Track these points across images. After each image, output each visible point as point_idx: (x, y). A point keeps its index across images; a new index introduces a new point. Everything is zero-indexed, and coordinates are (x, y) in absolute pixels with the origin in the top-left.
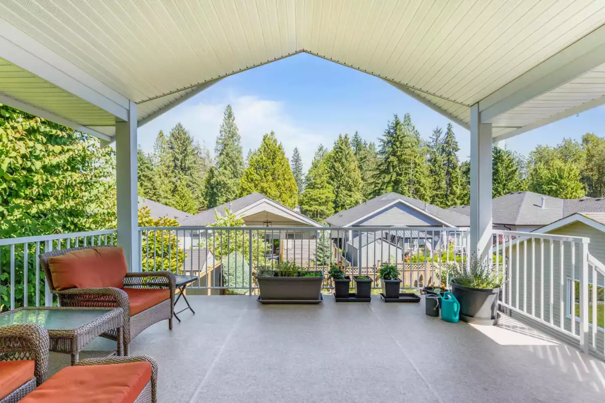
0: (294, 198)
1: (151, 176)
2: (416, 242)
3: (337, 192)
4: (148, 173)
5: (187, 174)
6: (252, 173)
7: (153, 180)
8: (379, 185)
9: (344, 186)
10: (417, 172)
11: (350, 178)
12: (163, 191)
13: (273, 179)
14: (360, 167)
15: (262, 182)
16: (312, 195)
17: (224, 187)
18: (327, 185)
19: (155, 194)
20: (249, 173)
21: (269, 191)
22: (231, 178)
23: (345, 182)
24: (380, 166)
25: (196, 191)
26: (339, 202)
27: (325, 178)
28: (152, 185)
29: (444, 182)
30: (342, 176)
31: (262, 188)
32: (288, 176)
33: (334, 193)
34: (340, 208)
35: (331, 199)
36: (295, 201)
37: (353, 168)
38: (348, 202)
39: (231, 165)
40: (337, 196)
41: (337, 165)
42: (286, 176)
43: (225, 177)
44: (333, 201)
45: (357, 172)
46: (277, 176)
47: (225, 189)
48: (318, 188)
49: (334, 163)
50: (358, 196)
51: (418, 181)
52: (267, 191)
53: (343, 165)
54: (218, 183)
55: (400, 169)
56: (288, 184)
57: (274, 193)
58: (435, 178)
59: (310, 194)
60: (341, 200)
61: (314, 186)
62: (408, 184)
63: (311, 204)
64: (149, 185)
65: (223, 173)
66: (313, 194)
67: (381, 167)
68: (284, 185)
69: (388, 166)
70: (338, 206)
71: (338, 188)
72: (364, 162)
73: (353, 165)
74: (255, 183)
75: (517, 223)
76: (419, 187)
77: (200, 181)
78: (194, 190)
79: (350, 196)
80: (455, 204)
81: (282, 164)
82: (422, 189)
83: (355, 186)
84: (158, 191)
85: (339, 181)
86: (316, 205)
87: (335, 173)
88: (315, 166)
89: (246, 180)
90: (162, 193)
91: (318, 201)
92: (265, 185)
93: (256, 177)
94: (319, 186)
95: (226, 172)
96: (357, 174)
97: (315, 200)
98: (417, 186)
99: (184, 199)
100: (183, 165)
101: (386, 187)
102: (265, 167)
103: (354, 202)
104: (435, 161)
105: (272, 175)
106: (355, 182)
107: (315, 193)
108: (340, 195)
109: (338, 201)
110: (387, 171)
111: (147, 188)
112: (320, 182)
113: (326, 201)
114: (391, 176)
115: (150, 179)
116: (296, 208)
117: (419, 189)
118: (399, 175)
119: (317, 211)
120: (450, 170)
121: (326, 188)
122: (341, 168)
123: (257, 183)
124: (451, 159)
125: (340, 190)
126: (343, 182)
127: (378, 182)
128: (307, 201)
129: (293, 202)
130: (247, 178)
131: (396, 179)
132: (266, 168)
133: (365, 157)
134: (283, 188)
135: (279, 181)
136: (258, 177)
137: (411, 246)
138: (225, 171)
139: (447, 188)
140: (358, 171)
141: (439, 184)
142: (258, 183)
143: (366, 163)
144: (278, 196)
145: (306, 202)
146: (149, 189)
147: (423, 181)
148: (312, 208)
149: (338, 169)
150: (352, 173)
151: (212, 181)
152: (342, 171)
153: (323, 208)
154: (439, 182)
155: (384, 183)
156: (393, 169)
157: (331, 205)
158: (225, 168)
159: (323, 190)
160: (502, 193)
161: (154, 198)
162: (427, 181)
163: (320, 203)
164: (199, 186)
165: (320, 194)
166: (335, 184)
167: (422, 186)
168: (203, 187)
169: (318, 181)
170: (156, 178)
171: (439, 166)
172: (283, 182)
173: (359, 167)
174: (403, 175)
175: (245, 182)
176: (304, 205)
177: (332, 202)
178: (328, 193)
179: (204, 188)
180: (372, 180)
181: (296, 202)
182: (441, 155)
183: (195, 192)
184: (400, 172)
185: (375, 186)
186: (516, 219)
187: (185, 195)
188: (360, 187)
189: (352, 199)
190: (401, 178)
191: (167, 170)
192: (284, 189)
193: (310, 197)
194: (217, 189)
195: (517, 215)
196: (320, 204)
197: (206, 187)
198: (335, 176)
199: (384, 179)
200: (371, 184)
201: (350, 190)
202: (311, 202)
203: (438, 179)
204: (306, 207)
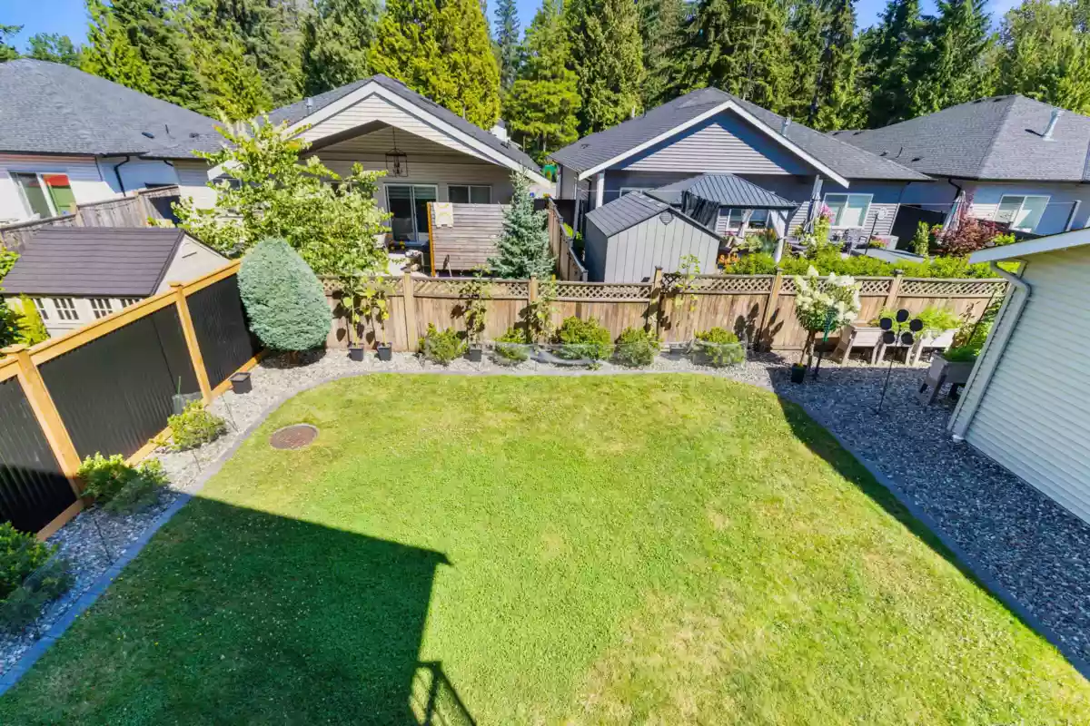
0: (492, 101)
1: (162, 32)
2: (746, 217)
3: (587, 91)
4: (154, 23)
5: (253, 32)
6: (392, 30)
7: (169, 42)
8: (679, 76)
9: (604, 78)
10: (766, 45)
11: (619, 59)
12: (204, 74)
13: (440, 48)
14: (644, 33)
15: (416, 57)
16: (531, 96)
17: (342, 72)
18: (566, 71)
19: (183, 81)
20: (384, 31)
21: (433, 79)
22: (357, 48)
23: (606, 68)
24: (687, 24)
25: (281, 77)
26: (591, 117)
27: (562, 52)
28: (171, 56)
29: (812, 79)
30: (601, 51)
31: (417, 71)
32: (476, 43)
33: (579, 92)
34: (591, 129)
35: (572, 106)
36: (494, 109)
37: (628, 33)
38: (609, 116)
39: (351, 14)
40: (587, 101)
41: (592, 21)
42: (470, 42)
43: (341, 44)
44: (576, 111)
45: (635, 42)
46: (450, 42)
47: (346, 76)
48: (545, 78)
49: (586, 16)
50: (631, 104)
51: (764, 70)
52: (428, 80)
53: (604, 24)
54: (328, 60)
55: (730, 34)
56: (476, 63)
57: (445, 85)
58: (797, 67)
59: (525, 92)
60: (594, 112)
61: (536, 73)
62: (743, 75)
63: (528, 118)
64: (164, 55)
65: (335, 34)
66: (534, 93)
67: (690, 29)
68: (467, 68)
69: (706, 27)
70: (587, 123)
71: (591, 81)
72: (654, 18)
73: (628, 25)
74: (399, 59)
75: (985, 173)
76: (764, 84)
77: (286, 52)
78: (277, 75)
79: (616, 103)
80: (831, 126)
81: (463, 8)
82: (769, 89)
83: (628, 79)
84: (189, 73)
85: (594, 65)
86: (539, 119)
87: (586, 45)
88: (541, 20)
89: (380, 49)
90: (202, 80)
91: (543, 111)
92: (422, 63)
93: (400, 42)
94: (548, 73)
95: (343, 31)
96: (633, 50)
97: (536, 108)
98: (760, 81)
99: (244, 93)
100: (239, 6)
101: (694, 82)
102: (420, 14)
103: (623, 116)
104: (806, 23)
105: (437, 40)
106: (629, 68)
107: (536, 89)
108: (595, 99)
109: (588, 112)
110: (701, 42)
111: (161, 65)
112: (550, 63)
113: (562, 112)
114: (710, 54)
115: (162, 41)
116: (496, 127)
117: (763, 88)
118: (727, 50)
119: (541, 135)
120: (833, 47)
121: (562, 78)
122: (600, 29)
123: (404, 58)
124: (841, 20)
125: (594, 87)
126: (602, 66)
127: (677, 66)
128: (520, 109)
129: (489, 111)
130: (381, 44)
131: (719, 61)
132: (423, 18)
133: (656, 7)
134: (465, 75)
135: (455, 56)
136: (407, 42)
137: (733, 224)
138: (337, 28)
139: (817, 91)
140: (638, 39)
141: (801, 82)
142: (408, 58)
143: (658, 23)
144: (455, 94)
145: (518, 113)
146: (167, 66)
147: (774, 69)
148: (530, 128)
149: (593, 31)
150: (625, 45)
151: (315, 54)
152: (602, 38)
153: (553, 128)
154: (803, 76)
155: (690, 71)
156: (716, 35)
157: (572, 121)
158: (338, 21)
159: (556, 83)
160: (935, 106)
161: (184, 90)
162: (781, 72)
163: (548, 116)
164: (289, 67)
165: (549, 93)
166: (586, 71)
167: (769, 83)
168: (297, 70)
169: (546, 60)
170: (179, 39)
171: (812, 37)
172: (465, 57)
173: (640, 32)
174: (736, 52)
175: (378, 55)
176: (514, 120)
177: (574, 114)
178: (565, 91)
179: (300, 71)
180: (664, 62)
181: (496, 113)
182: (822, 10)
183: (281, 81)
184: (731, 44)
185: (672, 79)
186: (981, 165)
187: (245, 84)
188: (639, 81)
189: (619, 110)
190: (728, 58)
191: (203, 18)
192: (467, 77)
193: (526, 99)
194: (327, 75)
195: (986, 154)
196: (549, 119)
197: (304, 69)
198: (585, 52)
199: (692, 60)
200: (663, 71)
201: (616, 89)
202: (529, 114)
203: (802, 70)
204: (517, 125)
